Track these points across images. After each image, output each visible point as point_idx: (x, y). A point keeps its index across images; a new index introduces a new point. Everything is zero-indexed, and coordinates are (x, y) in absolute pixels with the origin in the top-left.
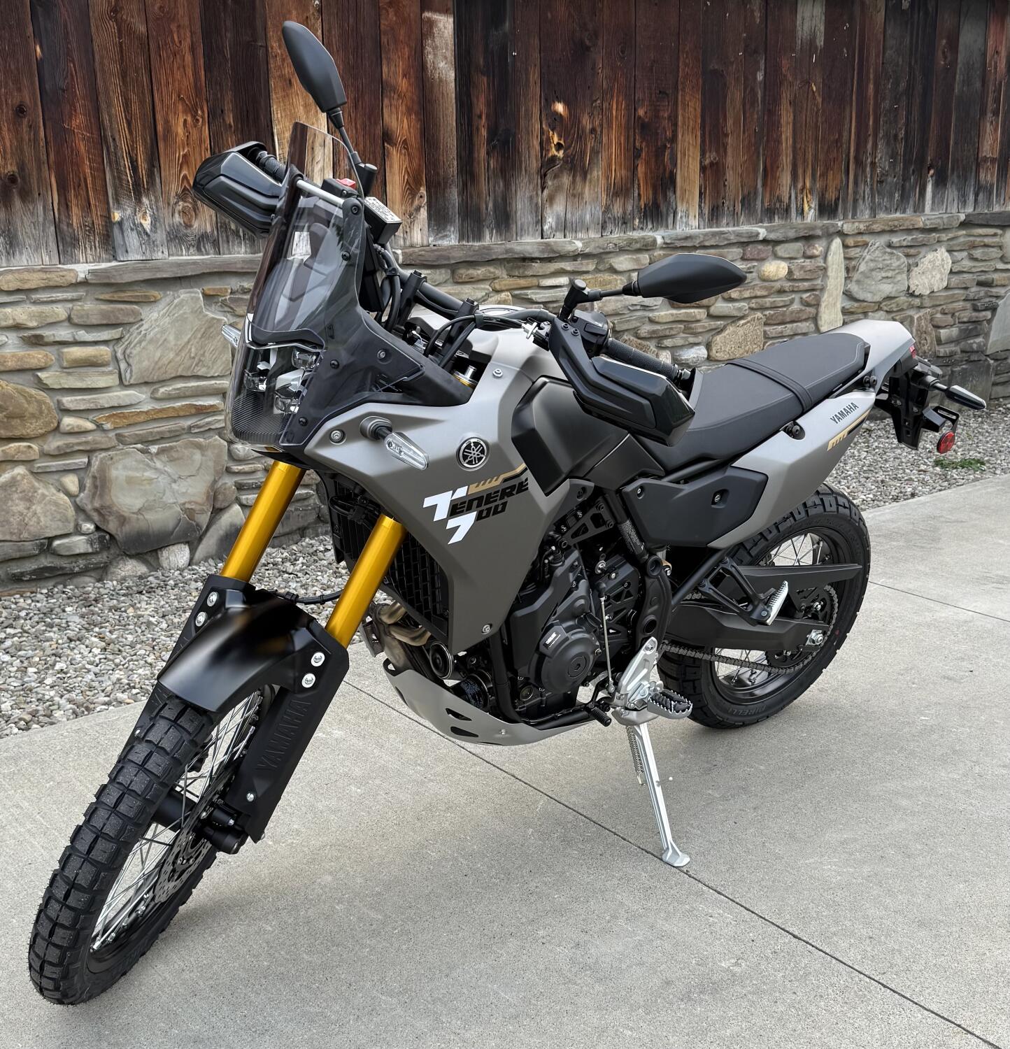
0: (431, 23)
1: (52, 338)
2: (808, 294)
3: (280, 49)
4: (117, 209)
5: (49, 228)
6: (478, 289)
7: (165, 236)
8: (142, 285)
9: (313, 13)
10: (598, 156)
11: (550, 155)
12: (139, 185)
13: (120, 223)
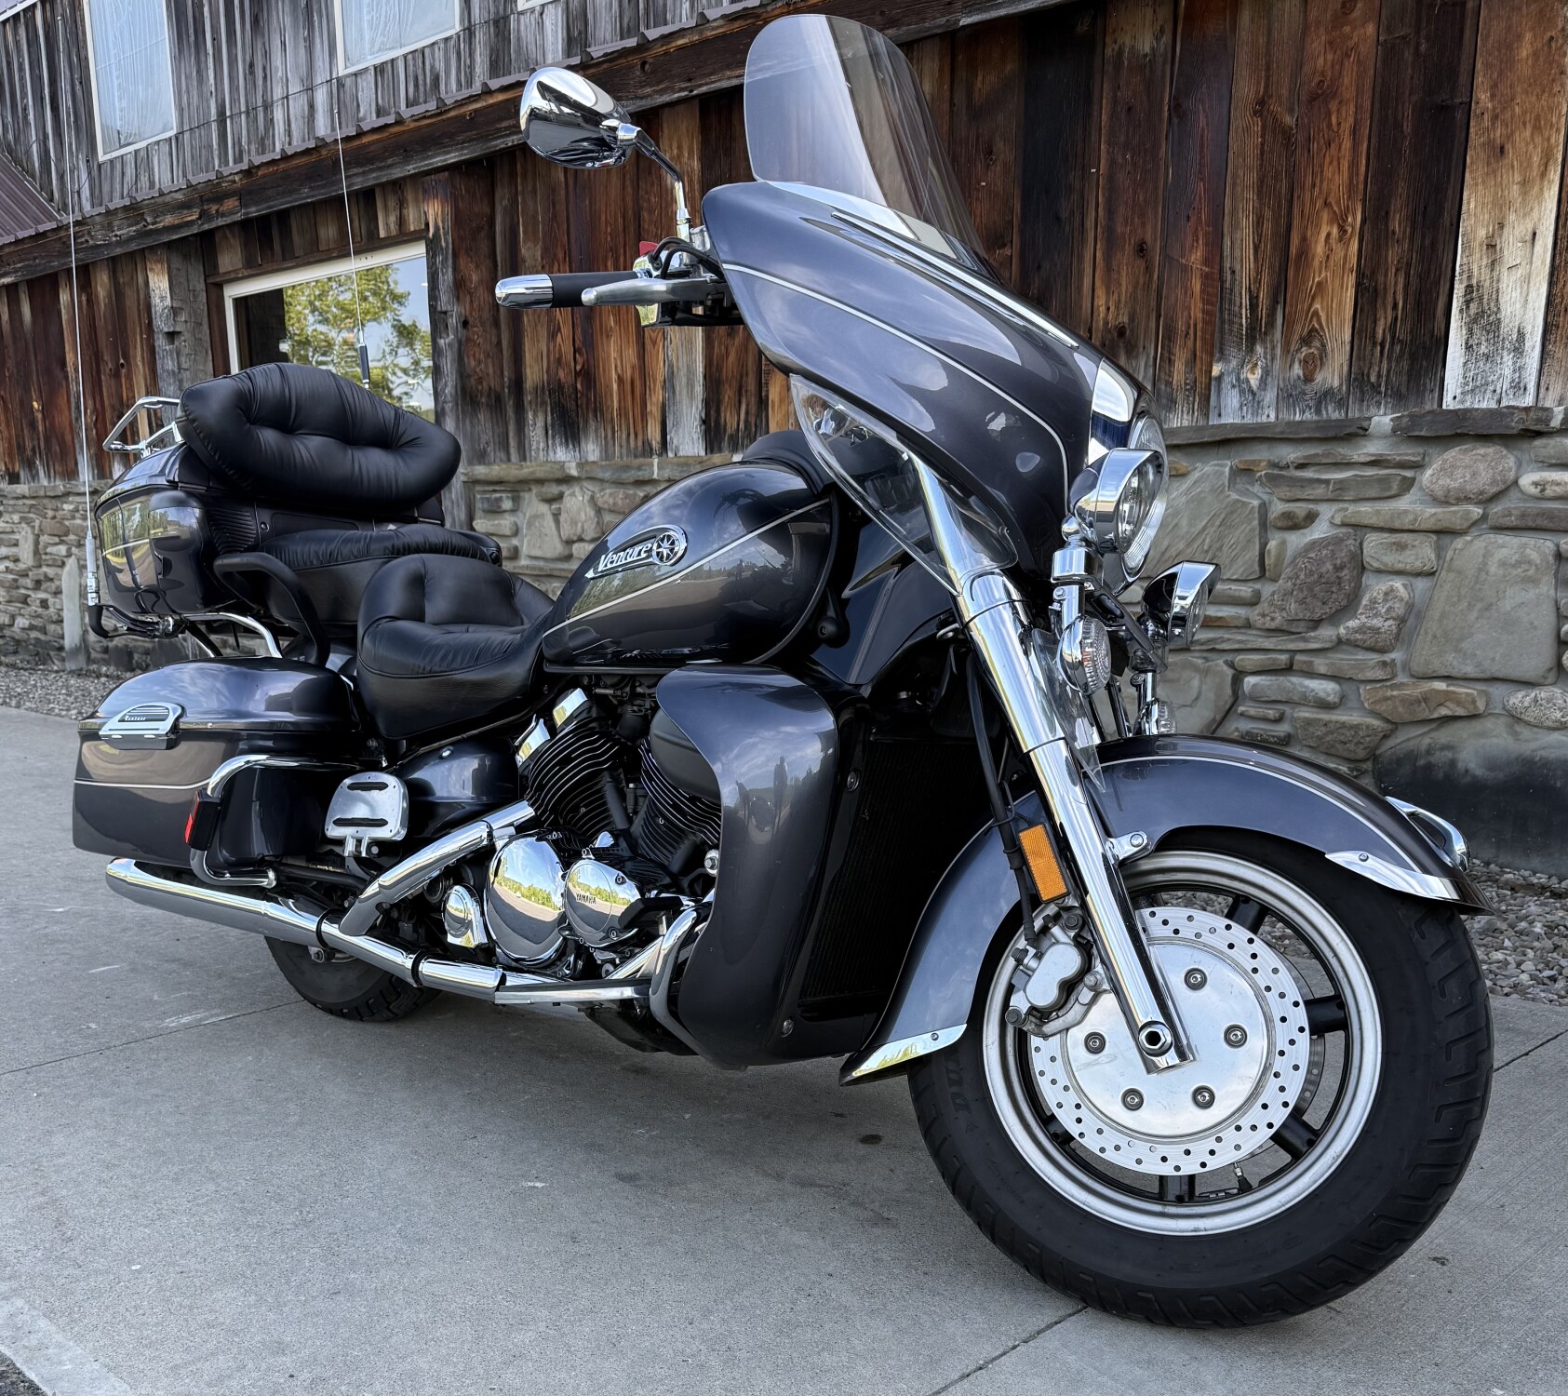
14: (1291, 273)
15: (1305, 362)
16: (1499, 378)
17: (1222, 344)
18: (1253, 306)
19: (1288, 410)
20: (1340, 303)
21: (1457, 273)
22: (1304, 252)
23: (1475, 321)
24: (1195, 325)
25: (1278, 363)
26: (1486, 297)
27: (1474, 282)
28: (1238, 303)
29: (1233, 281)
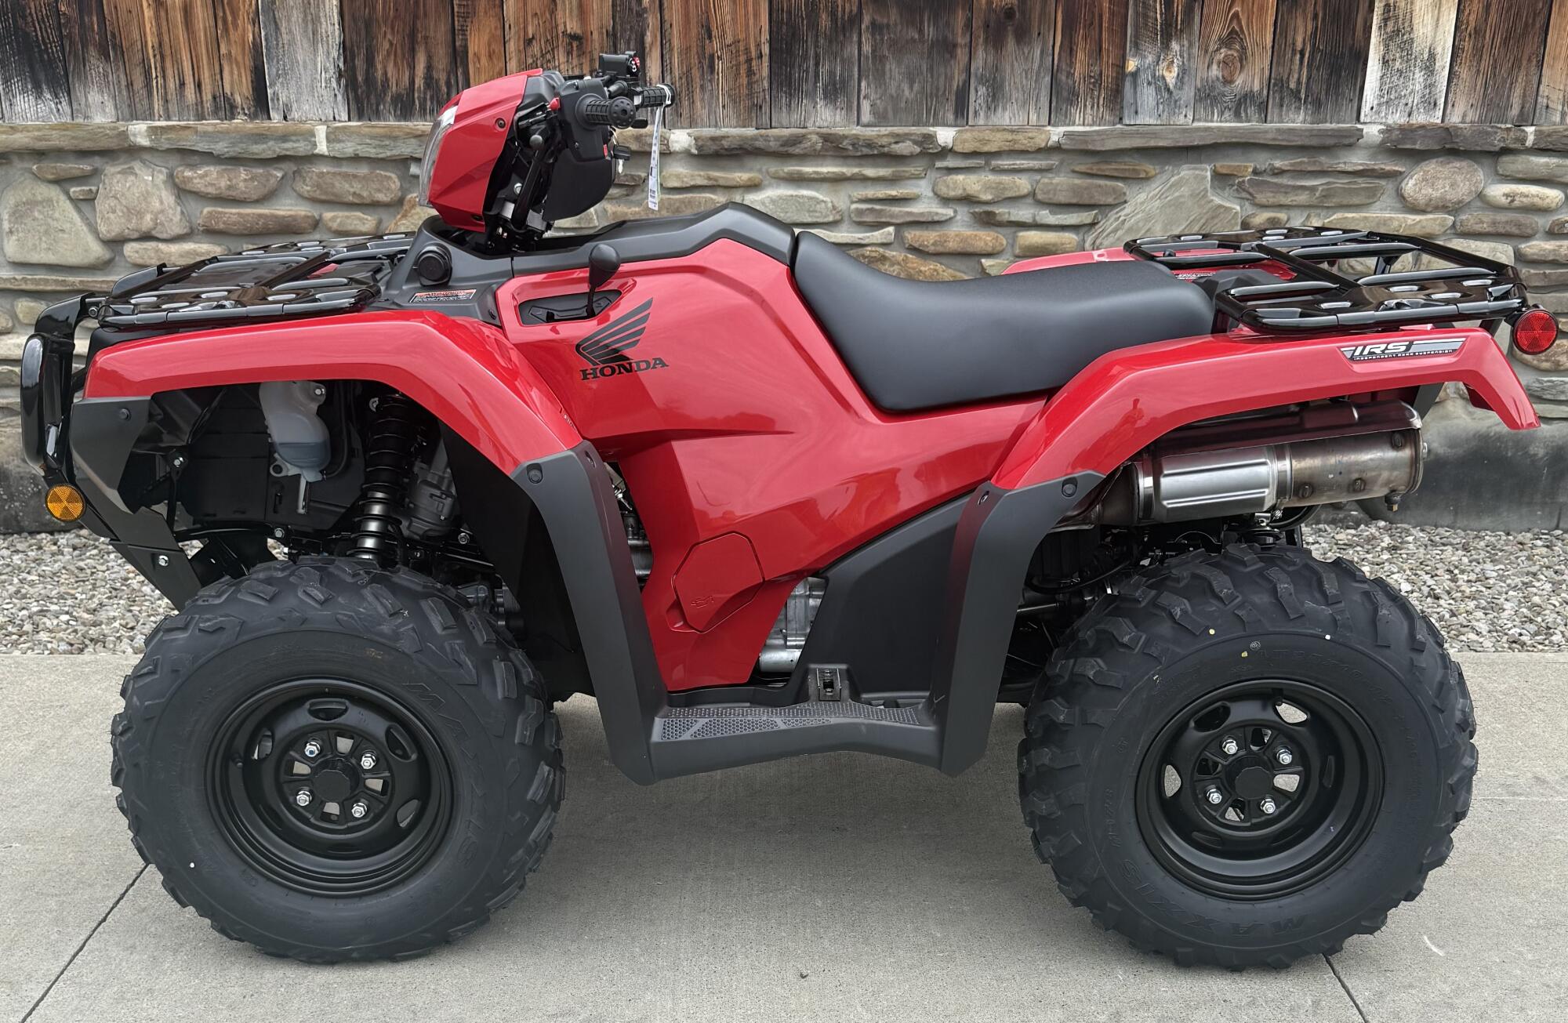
1: (1007, 216)
4: (1134, 56)
5: (1044, 77)
7: (1192, 94)
8: (1136, 156)
12: (1171, 25)
13: (1135, 75)
15: (1225, 63)
16: (1410, 93)
17: (1135, 38)
19: (1205, 108)
20: (1262, 10)
23: (1391, 38)
24: (1101, 16)
25: (1195, 62)
26: (1401, 17)
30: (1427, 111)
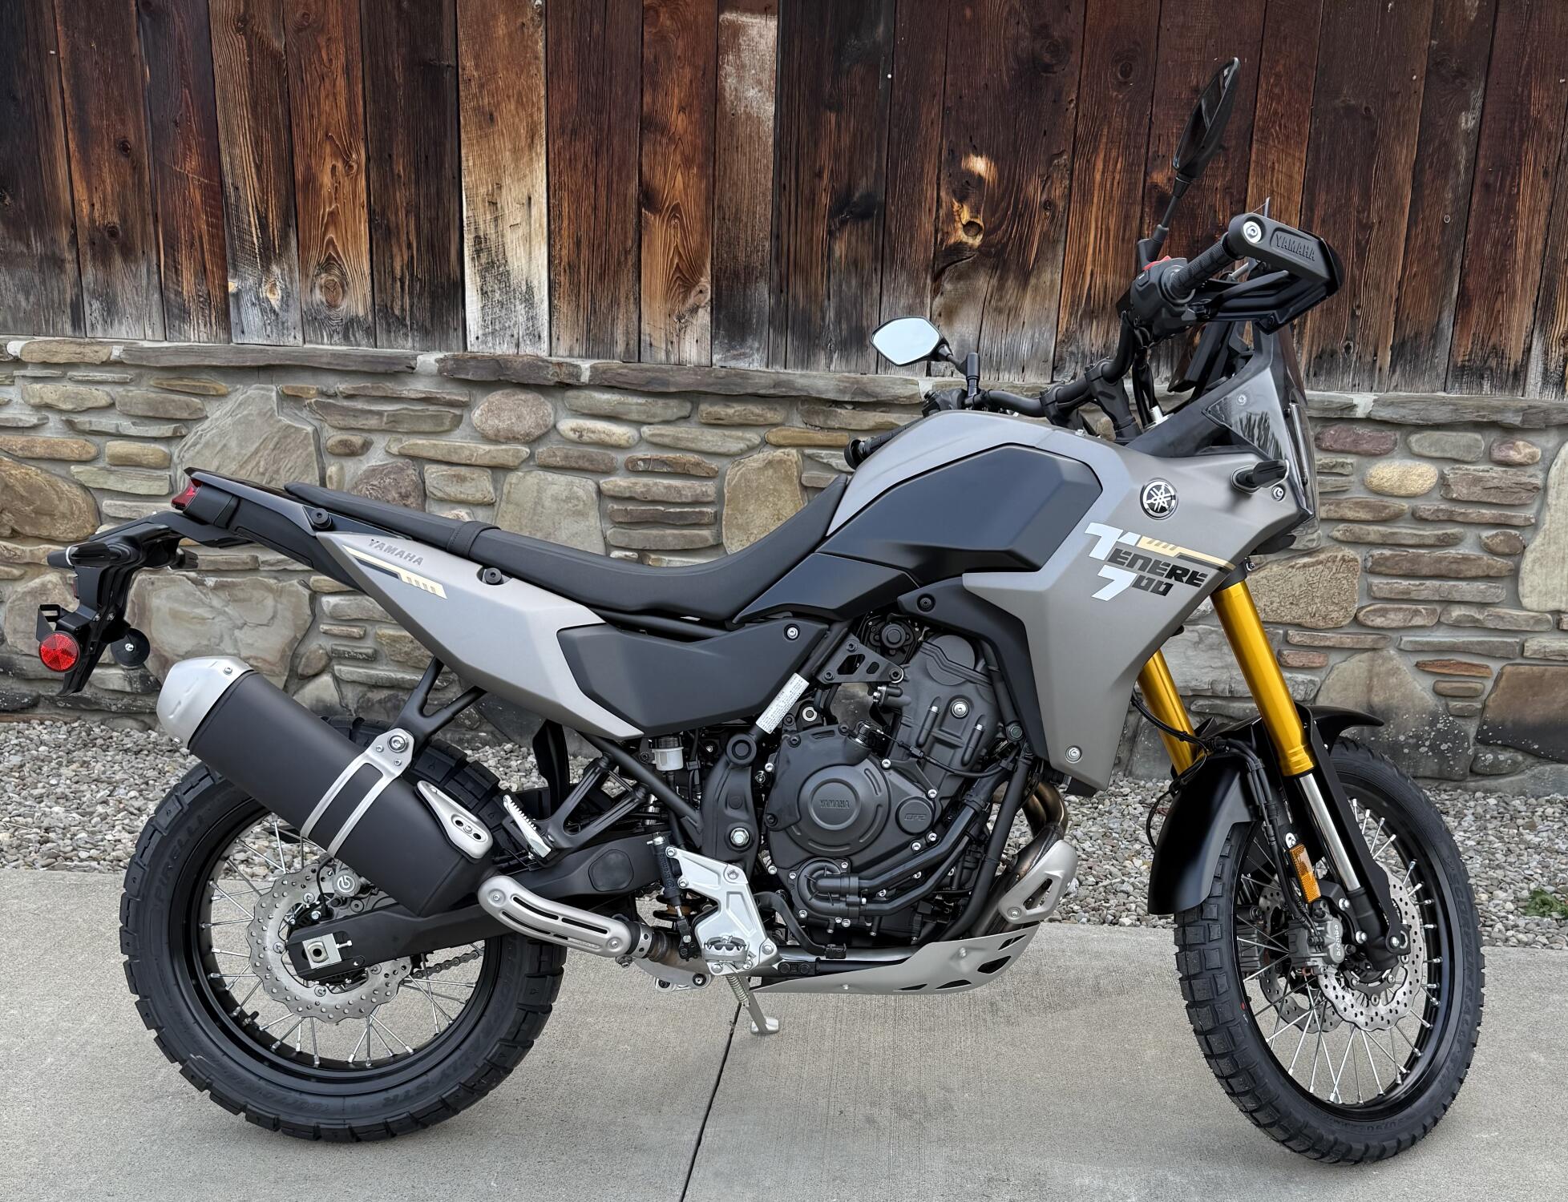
0: (737, 30)
1: (89, 425)
2: (1494, 532)
3: (477, 70)
4: (234, 277)
5: (154, 294)
6: (730, 437)
7: (298, 317)
8: (213, 374)
9: (532, 19)
10: (1054, 248)
11: (952, 241)
12: (268, 249)
13: (237, 295)
14: (300, 199)
15: (326, 288)
16: (514, 325)
17: (234, 260)
18: (263, 226)
19: (313, 331)
20: (355, 236)
21: (465, 224)
22: (311, 180)
23: (486, 270)
24: (201, 238)
25: (297, 286)
26: (493, 249)
27: (482, 234)
28: (246, 221)
29: (238, 198)
30: (533, 344)
